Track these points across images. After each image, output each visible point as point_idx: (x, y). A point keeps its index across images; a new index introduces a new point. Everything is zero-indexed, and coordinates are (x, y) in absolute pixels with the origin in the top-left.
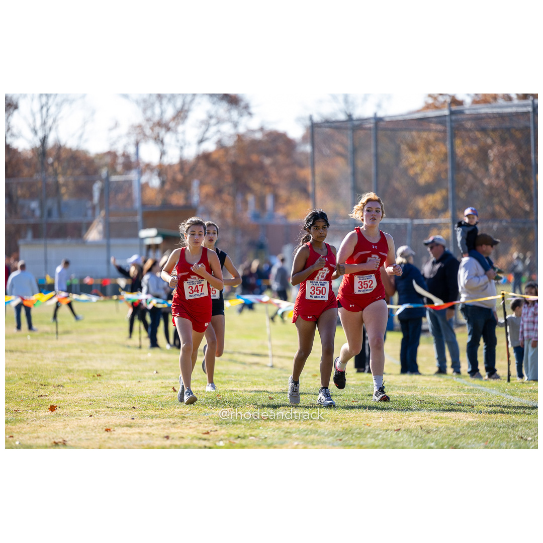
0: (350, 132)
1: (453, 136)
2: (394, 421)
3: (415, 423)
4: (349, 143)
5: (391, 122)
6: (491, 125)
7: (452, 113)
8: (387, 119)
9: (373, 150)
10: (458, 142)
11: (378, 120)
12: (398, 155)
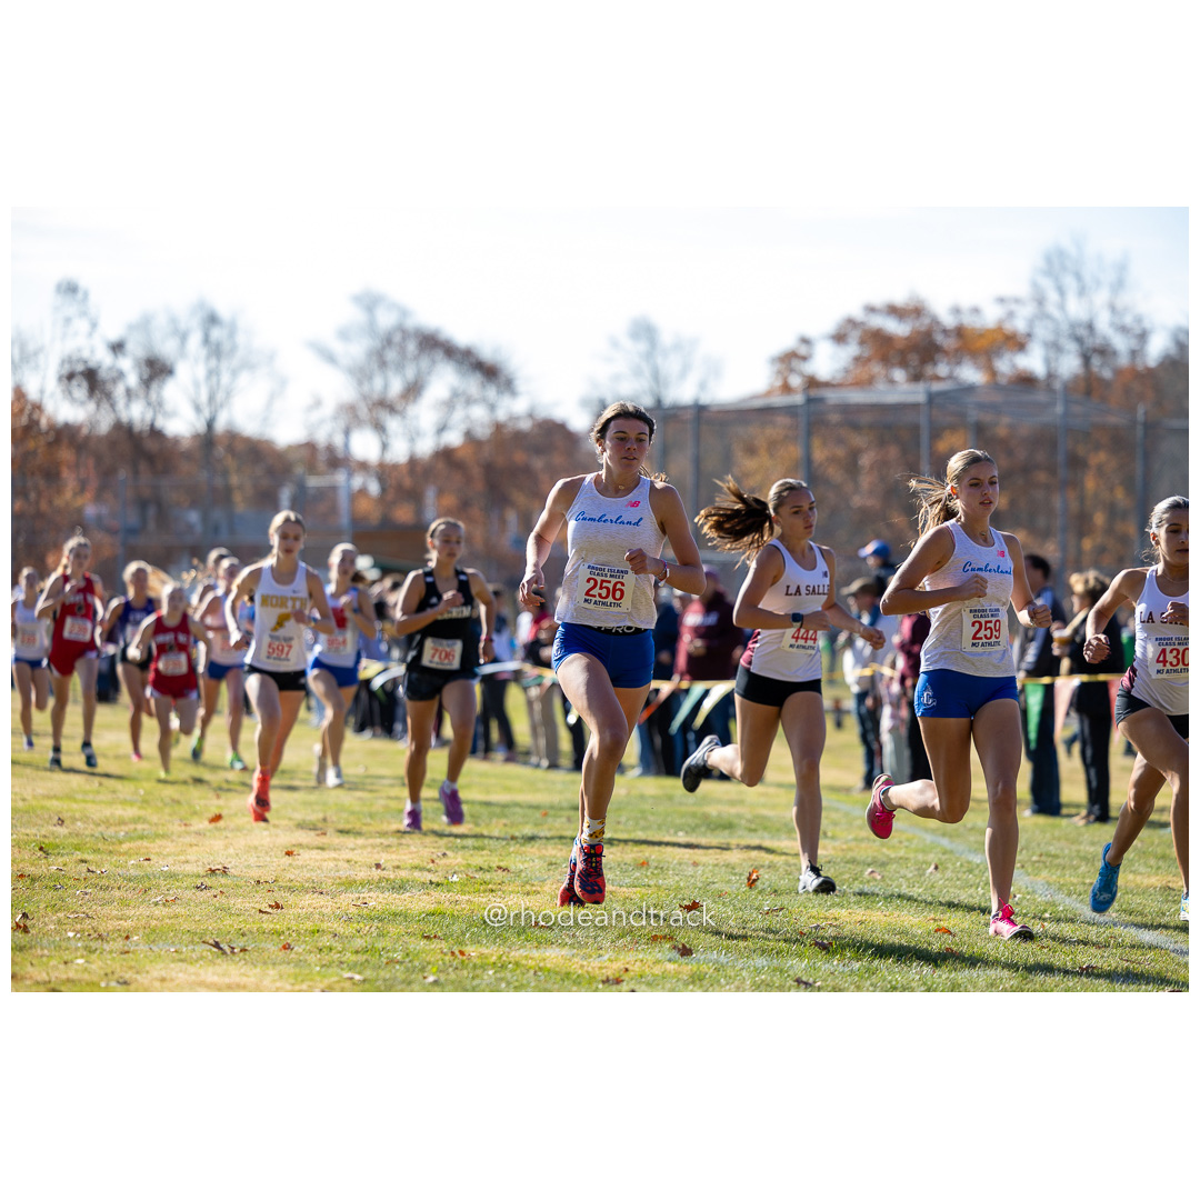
1: (809, 434)
5: (719, 412)
6: (865, 419)
7: (810, 401)
8: (715, 409)
9: (690, 452)
10: (816, 443)
11: (700, 410)
12: (727, 459)
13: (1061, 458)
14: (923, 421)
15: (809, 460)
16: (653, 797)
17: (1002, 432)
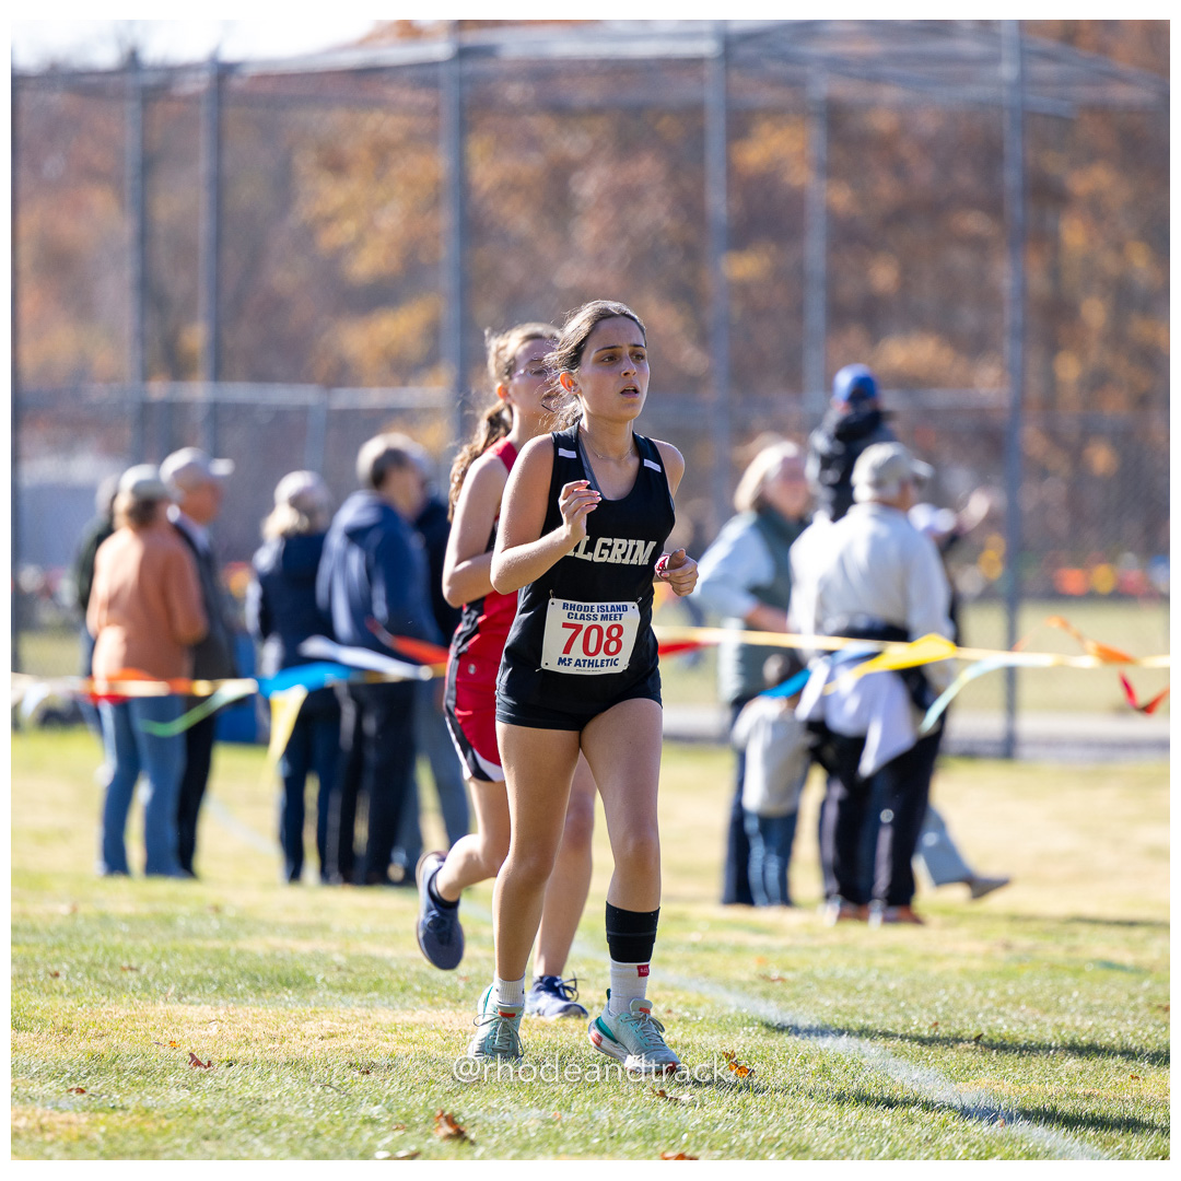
0: (131, 107)
1: (464, 128)
2: (256, 1035)
3: (321, 1042)
4: (130, 140)
5: (263, 78)
6: (586, 93)
7: (463, 53)
8: (251, 71)
9: (203, 166)
10: (477, 148)
11: (223, 72)
12: (284, 185)
13: (1011, 178)
14: (712, 96)
15: (462, 183)
16: (128, 920)
17: (882, 122)
